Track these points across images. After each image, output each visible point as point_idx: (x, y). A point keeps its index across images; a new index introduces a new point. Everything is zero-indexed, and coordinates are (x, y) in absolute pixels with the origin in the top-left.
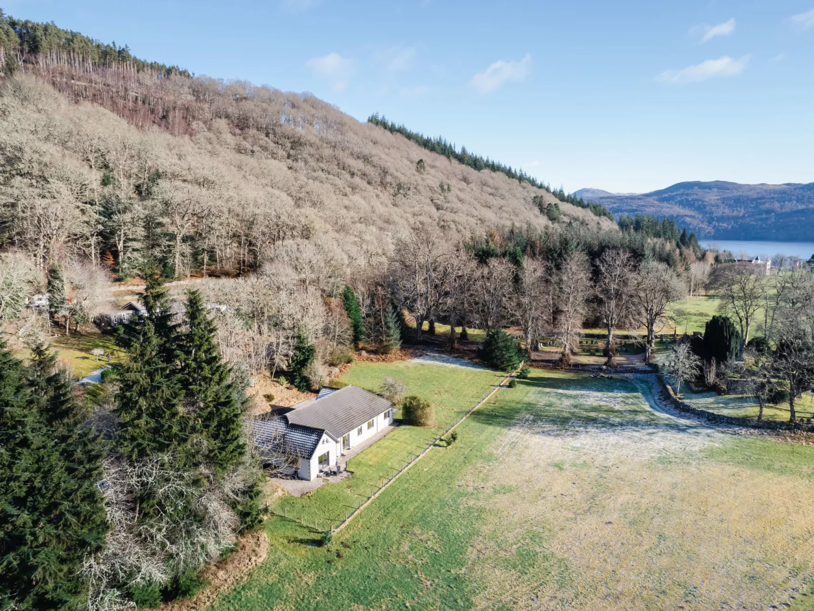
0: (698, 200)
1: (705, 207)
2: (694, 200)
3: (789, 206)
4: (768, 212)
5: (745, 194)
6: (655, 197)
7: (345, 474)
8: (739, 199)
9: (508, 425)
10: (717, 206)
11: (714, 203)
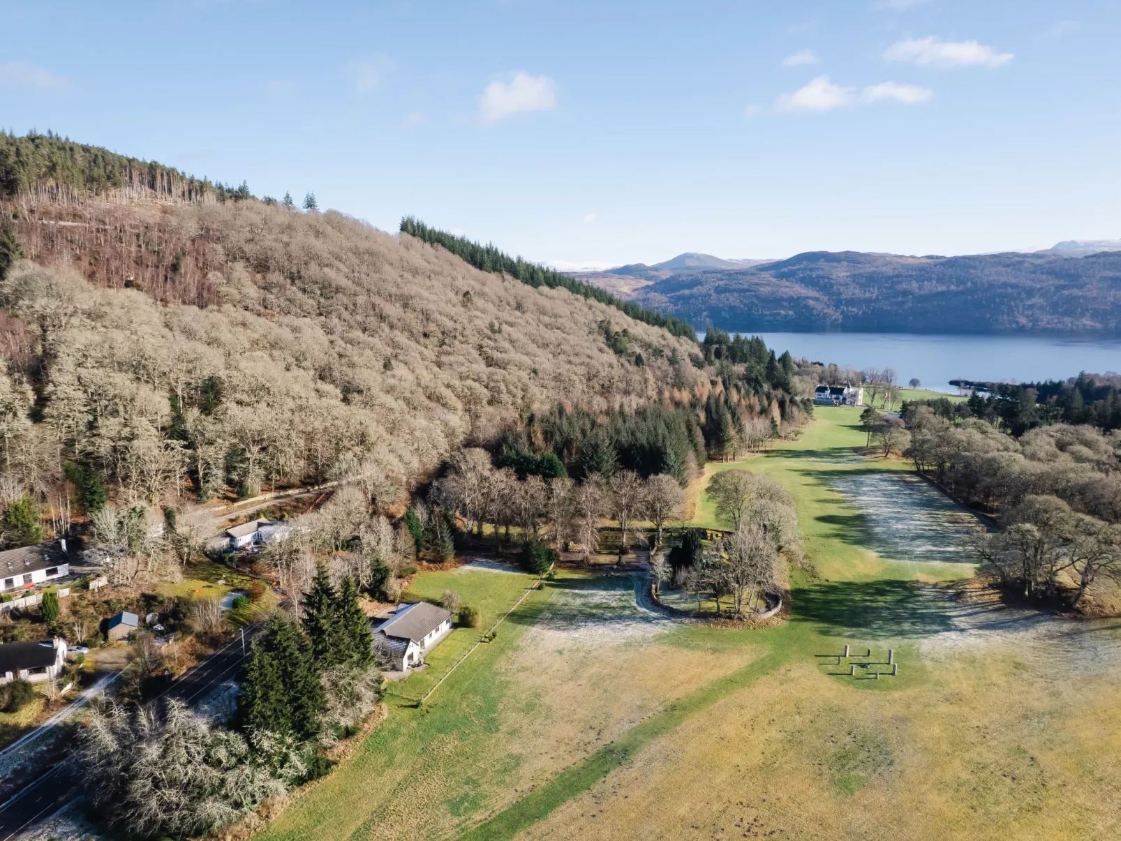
0: (824, 277)
1: (832, 286)
2: (819, 277)
3: (930, 287)
4: (905, 293)
5: (879, 269)
6: (773, 272)
7: (425, 666)
8: (872, 277)
9: (532, 624)
10: (847, 285)
11: (842, 281)
